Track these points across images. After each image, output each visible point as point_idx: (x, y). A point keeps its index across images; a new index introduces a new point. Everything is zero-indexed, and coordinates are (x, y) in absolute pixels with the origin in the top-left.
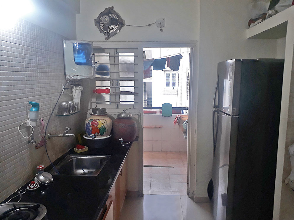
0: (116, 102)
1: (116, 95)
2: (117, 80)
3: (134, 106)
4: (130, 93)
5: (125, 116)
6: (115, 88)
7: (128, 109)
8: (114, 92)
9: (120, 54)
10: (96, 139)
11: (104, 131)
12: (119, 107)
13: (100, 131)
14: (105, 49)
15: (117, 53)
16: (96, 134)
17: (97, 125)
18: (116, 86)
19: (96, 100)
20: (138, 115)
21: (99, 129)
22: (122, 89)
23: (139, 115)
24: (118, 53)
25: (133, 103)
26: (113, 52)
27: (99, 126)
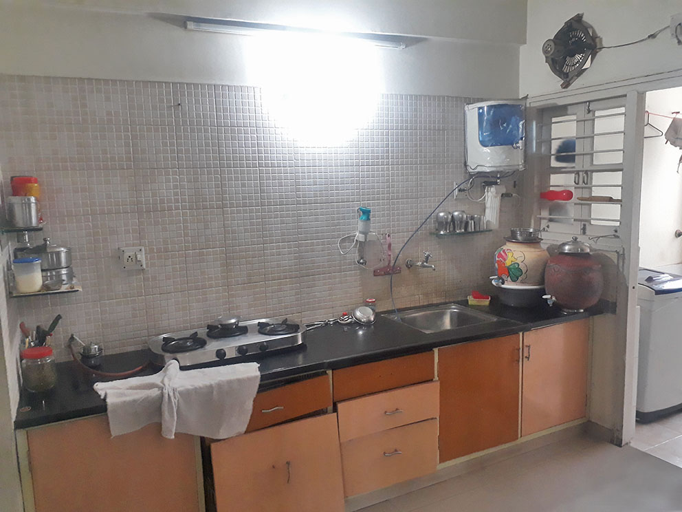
0: (581, 221)
1: (582, 204)
2: (586, 172)
3: (616, 231)
4: (610, 200)
5: (570, 250)
6: (582, 188)
7: (599, 237)
8: (578, 198)
9: (597, 113)
10: (503, 286)
11: (517, 275)
12: (588, 232)
13: (509, 272)
14: (569, 107)
15: (589, 111)
16: (504, 277)
17: (505, 260)
18: (584, 185)
19: (550, 215)
20: (618, 253)
21: (508, 269)
22: (596, 192)
23: (621, 253)
24: (591, 113)
25: (618, 224)
26: (581, 111)
27: (508, 263)
